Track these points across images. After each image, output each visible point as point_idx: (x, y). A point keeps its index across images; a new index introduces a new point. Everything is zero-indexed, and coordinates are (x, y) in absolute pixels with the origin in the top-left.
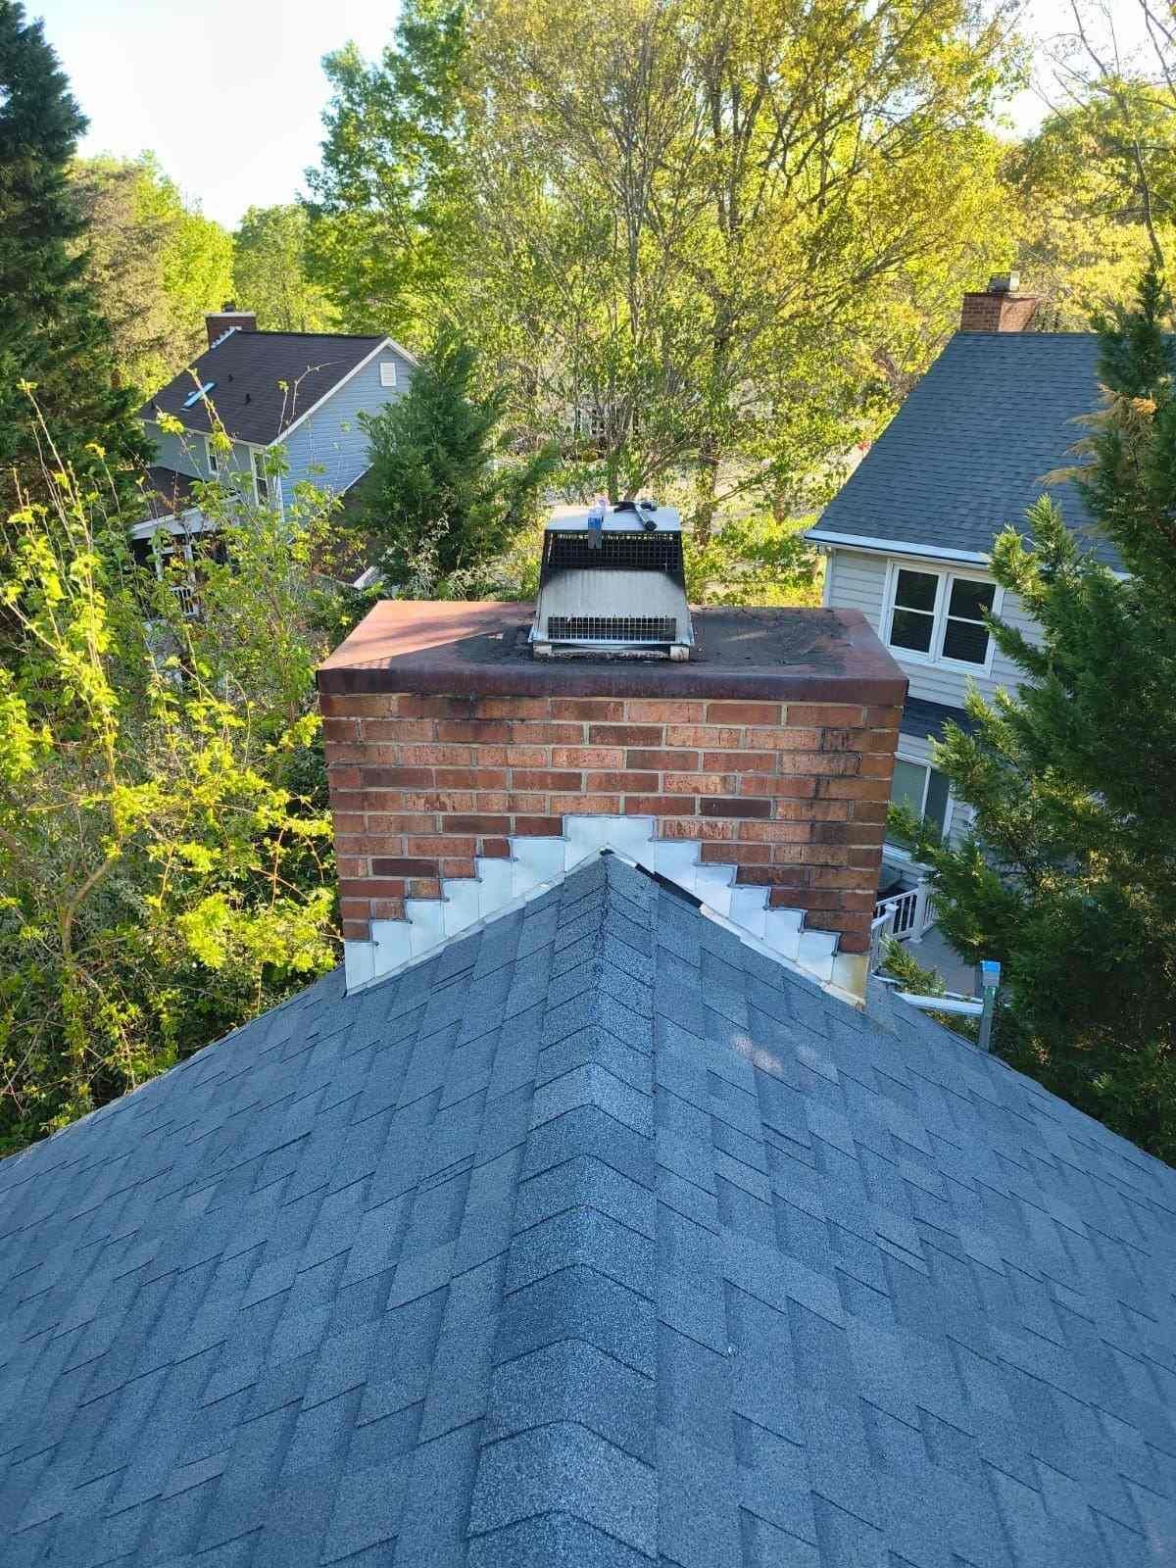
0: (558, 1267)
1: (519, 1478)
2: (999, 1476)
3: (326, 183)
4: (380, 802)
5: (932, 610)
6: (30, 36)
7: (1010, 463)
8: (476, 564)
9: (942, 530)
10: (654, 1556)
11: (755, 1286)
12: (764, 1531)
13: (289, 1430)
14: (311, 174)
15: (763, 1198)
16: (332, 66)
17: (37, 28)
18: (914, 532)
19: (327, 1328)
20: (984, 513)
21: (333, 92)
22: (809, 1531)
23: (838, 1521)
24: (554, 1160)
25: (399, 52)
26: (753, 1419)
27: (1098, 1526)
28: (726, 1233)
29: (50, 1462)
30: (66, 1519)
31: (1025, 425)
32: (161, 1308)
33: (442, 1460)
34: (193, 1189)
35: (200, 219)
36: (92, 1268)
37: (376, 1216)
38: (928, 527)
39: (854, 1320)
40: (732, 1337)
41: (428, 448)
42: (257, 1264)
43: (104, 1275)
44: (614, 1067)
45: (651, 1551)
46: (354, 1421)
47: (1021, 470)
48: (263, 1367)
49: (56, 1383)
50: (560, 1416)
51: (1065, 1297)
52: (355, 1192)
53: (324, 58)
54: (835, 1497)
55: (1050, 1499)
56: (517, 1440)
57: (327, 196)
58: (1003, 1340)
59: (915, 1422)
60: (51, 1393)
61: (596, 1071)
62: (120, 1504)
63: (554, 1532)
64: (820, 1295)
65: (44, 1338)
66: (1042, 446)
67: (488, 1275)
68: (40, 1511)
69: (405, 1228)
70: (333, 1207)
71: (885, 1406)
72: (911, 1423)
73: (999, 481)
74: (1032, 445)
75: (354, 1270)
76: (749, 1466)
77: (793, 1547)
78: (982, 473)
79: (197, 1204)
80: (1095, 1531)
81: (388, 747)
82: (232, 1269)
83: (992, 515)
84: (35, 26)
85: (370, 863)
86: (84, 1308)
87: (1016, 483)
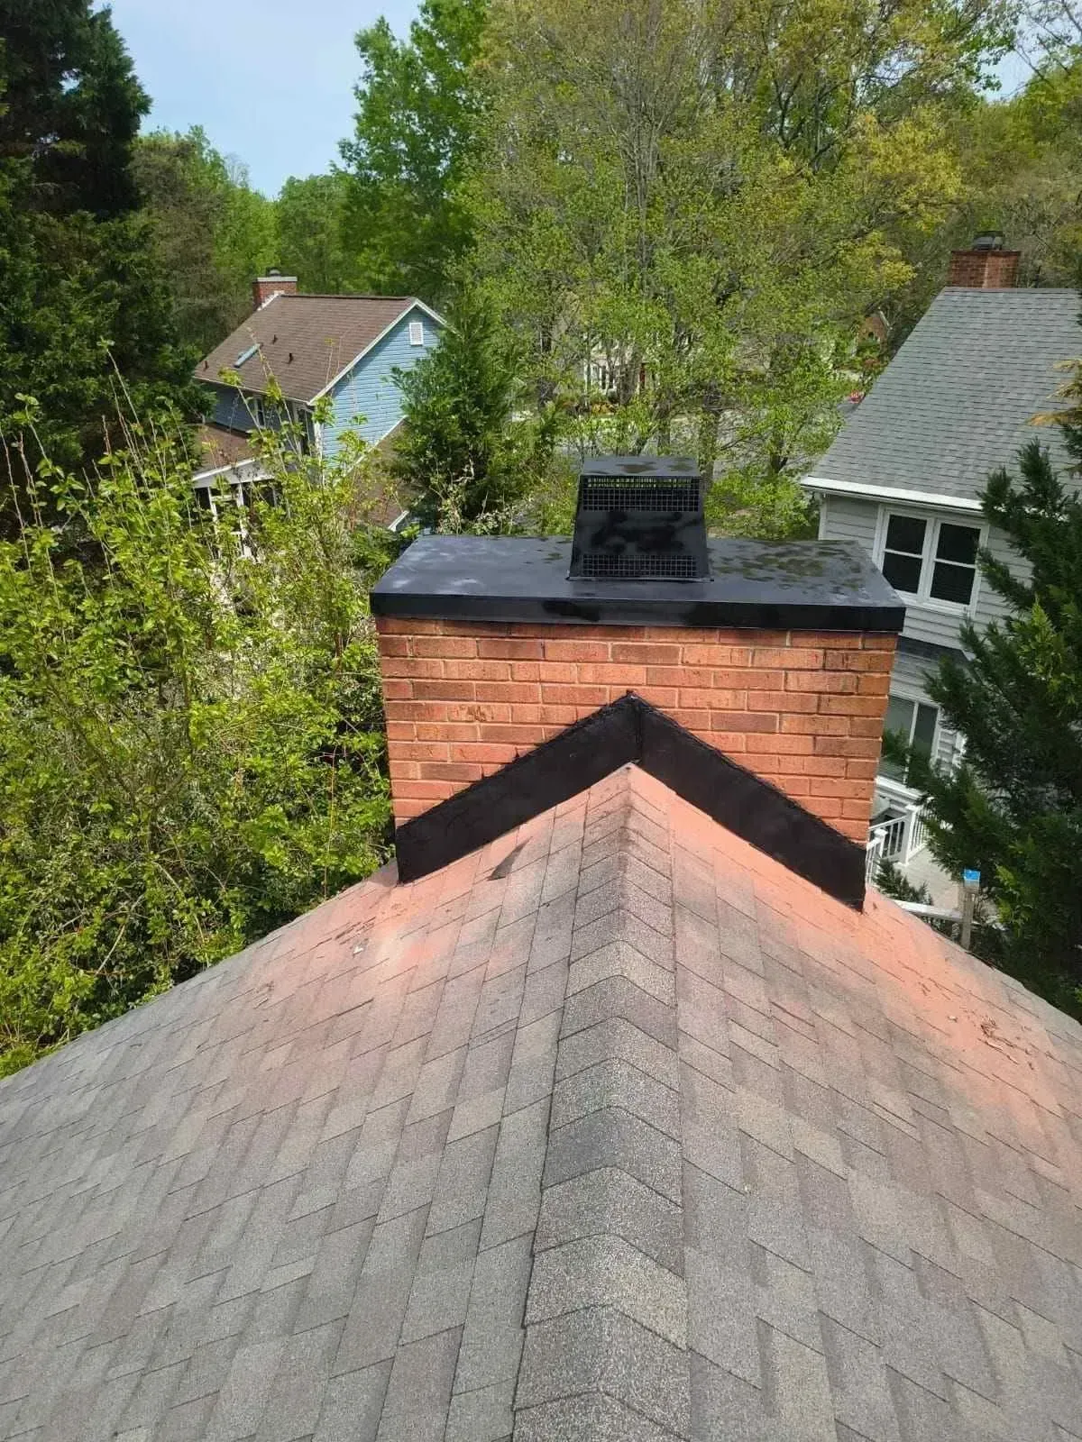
0: (597, 1108)
1: (568, 1279)
2: (983, 1313)
3: (359, 154)
4: (428, 713)
5: (921, 553)
6: (99, 22)
7: (995, 413)
8: (499, 507)
9: (930, 477)
10: (685, 1348)
11: (767, 1137)
12: (779, 1340)
13: (367, 1241)
14: (345, 147)
15: (773, 1065)
16: (364, 43)
17: (106, 13)
18: (903, 479)
19: (396, 1157)
20: (970, 461)
21: (365, 68)
22: (817, 1342)
23: (841, 1337)
24: (590, 1022)
25: (426, 27)
26: (768, 1247)
27: (1071, 1362)
28: (741, 1091)
29: (164, 1262)
30: (179, 1307)
31: (1007, 378)
32: (250, 1143)
33: (500, 1264)
34: (272, 1045)
35: (245, 191)
36: (189, 1109)
37: (434, 1067)
38: (916, 474)
39: (854, 1174)
40: (747, 1179)
41: (456, 399)
42: (331, 1106)
43: (200, 1116)
44: (641, 946)
45: (682, 1344)
46: (422, 1233)
47: (1004, 420)
48: (341, 1191)
49: (164, 1201)
50: (602, 1230)
51: (1043, 1167)
52: (414, 1048)
53: (358, 35)
54: (840, 1318)
55: (1029, 1336)
56: (565, 1249)
57: (360, 166)
58: (986, 1200)
59: (909, 1262)
60: (160, 1209)
61: (624, 947)
62: (224, 1296)
63: (600, 1321)
64: (824, 1150)
65: (150, 1166)
66: (1024, 397)
67: (535, 1115)
68: (159, 1300)
69: (460, 1076)
70: (396, 1059)
71: (882, 1247)
72: (906, 1263)
73: (983, 431)
74: (1015, 396)
75: (416, 1112)
76: (764, 1285)
77: (802, 1355)
78: (966, 423)
79: (277, 1057)
80: (1068, 1365)
81: (434, 663)
82: (311, 1111)
83: (977, 462)
84: (103, 13)
85: (419, 767)
86: (184, 1141)
87: (1000, 432)
